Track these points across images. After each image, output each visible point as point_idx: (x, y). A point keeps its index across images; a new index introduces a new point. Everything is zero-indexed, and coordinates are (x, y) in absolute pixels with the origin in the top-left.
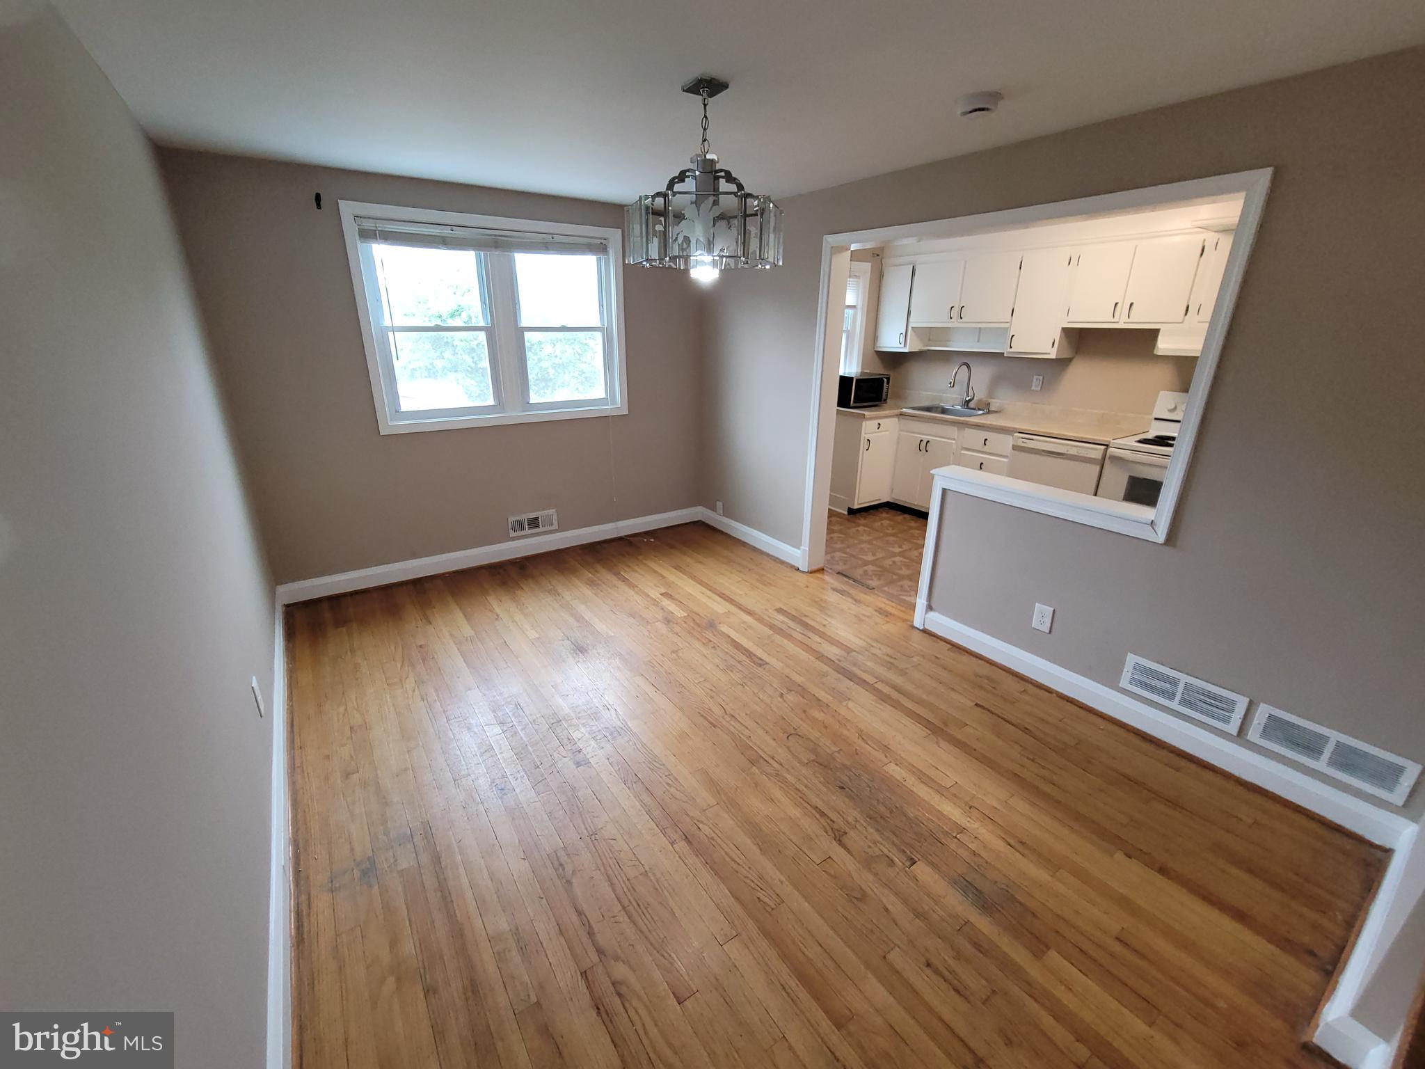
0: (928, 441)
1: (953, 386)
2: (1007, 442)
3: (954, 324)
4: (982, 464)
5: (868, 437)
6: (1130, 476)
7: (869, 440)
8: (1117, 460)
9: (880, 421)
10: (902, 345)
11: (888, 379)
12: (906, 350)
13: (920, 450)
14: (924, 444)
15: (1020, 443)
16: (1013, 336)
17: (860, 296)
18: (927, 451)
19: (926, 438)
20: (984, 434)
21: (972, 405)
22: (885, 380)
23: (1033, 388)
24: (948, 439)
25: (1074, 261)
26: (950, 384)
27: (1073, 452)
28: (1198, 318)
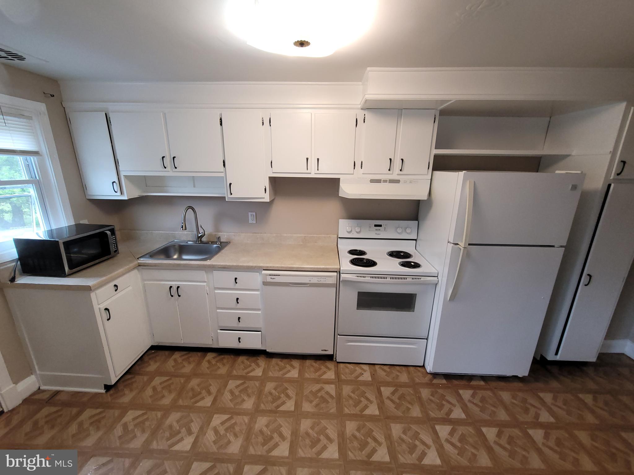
0: (178, 287)
1: (186, 229)
2: (257, 279)
3: (169, 172)
4: (237, 299)
5: (103, 306)
6: (358, 292)
7: (106, 309)
8: (348, 282)
9: (115, 282)
10: (119, 193)
11: (113, 231)
12: (125, 197)
13: (172, 296)
14: (174, 290)
15: (269, 279)
16: (230, 184)
17: (41, 139)
18: (179, 296)
19: (175, 284)
20: (233, 275)
21: (204, 239)
22: (109, 233)
23: (250, 222)
24: (200, 282)
25: (266, 122)
26: (182, 227)
27: (315, 281)
28: (362, 171)
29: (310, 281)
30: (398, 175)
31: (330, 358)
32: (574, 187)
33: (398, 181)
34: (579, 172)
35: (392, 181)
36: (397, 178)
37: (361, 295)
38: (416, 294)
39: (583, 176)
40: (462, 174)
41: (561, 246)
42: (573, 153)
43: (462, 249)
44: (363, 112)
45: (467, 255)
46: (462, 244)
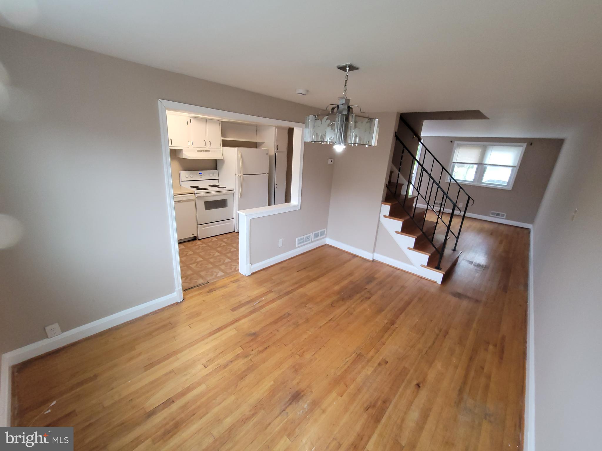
27: (185, 199)
28: (193, 146)
29: (182, 199)
30: (209, 148)
31: (195, 239)
32: (267, 154)
33: (209, 151)
34: (267, 149)
35: (206, 151)
36: (208, 150)
37: (206, 203)
38: (227, 199)
39: (268, 150)
40: (236, 148)
41: (268, 174)
42: (266, 142)
43: (241, 176)
44: (190, 118)
45: (243, 179)
46: (241, 175)
